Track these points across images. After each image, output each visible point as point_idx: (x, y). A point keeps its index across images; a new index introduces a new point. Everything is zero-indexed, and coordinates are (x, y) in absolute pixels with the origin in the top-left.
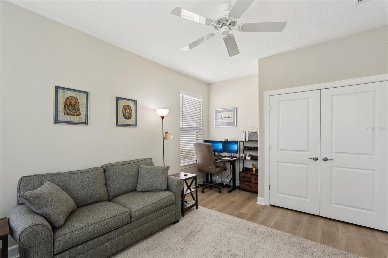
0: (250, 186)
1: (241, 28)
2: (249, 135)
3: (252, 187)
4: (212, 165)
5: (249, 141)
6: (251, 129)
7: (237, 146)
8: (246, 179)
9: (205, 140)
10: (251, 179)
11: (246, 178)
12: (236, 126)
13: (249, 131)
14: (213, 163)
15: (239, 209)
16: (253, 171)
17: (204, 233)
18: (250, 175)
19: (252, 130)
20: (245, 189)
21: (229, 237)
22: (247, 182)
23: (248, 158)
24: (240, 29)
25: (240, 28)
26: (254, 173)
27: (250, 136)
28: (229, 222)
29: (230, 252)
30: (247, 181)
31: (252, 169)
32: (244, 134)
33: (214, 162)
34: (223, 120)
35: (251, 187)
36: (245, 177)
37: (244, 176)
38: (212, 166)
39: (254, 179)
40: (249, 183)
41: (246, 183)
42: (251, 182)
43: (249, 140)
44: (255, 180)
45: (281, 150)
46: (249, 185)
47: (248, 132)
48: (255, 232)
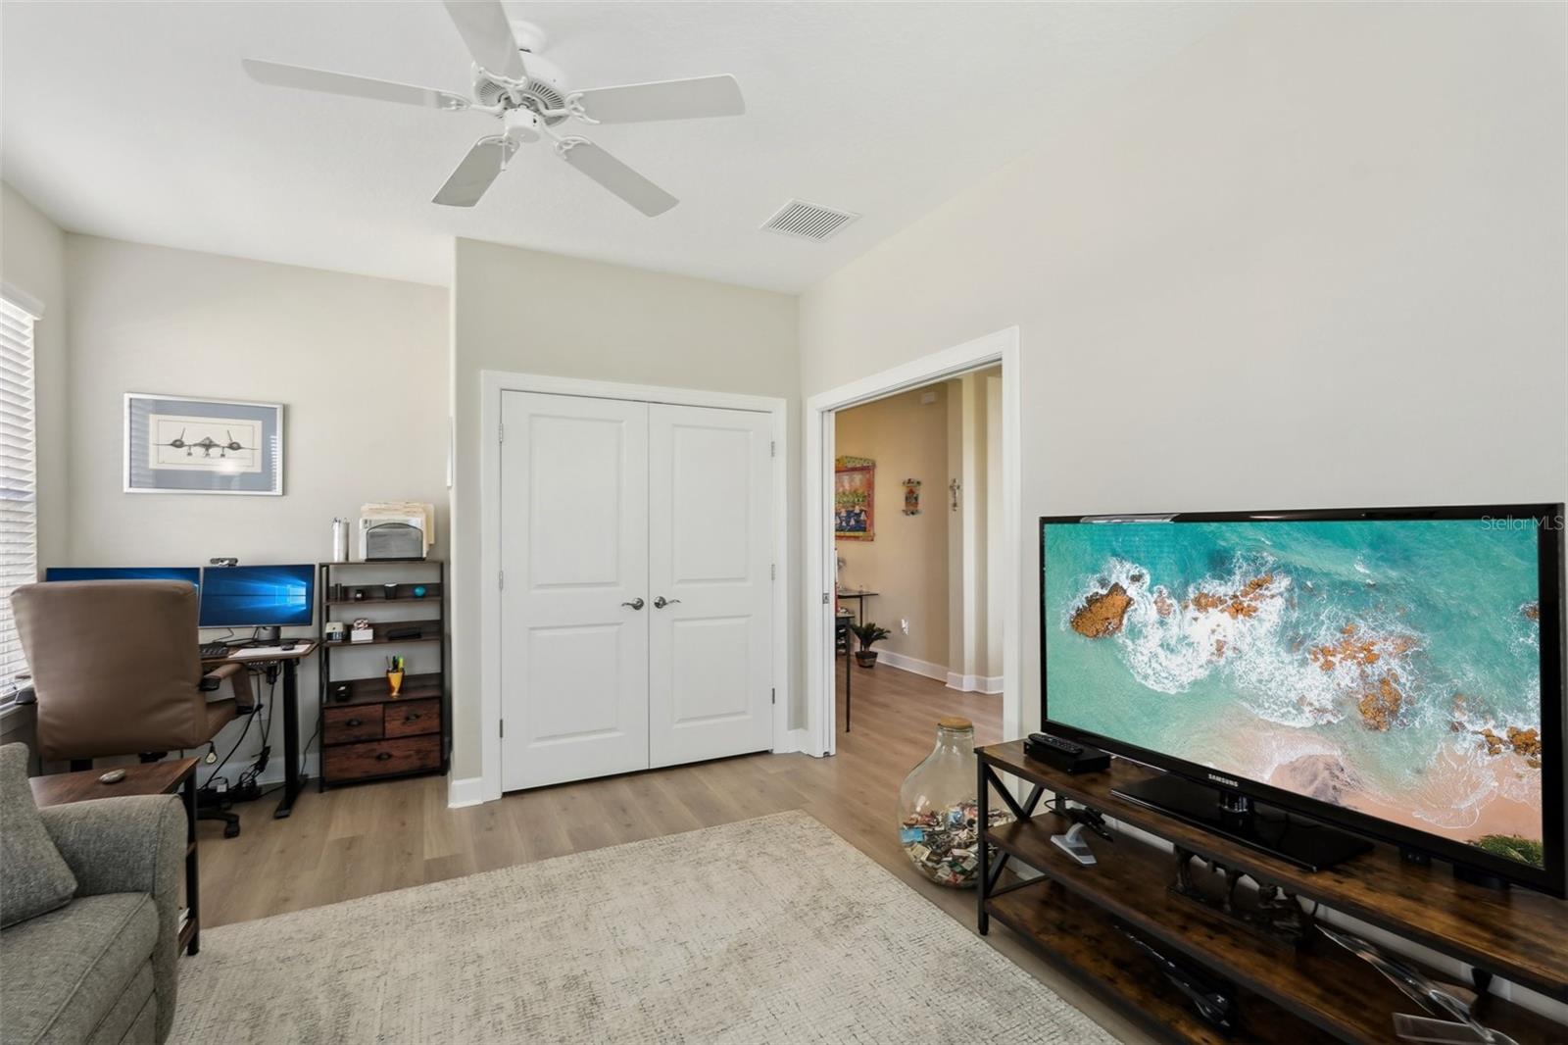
0: (379, 758)
1: (569, 147)
2: (371, 536)
3: (390, 756)
4: (186, 700)
5: (368, 560)
6: (378, 511)
7: (303, 591)
8: (357, 732)
9: (51, 566)
10: (386, 724)
11: (360, 724)
12: (279, 490)
13: (368, 518)
14: (198, 688)
15: (410, 854)
16: (391, 689)
17: (380, 1004)
18: (381, 706)
19: (379, 513)
20: (356, 774)
21: (494, 951)
22: (363, 742)
23: (362, 635)
24: (566, 148)
25: (569, 144)
26: (395, 694)
27: (373, 537)
28: (428, 910)
29: (551, 985)
30: (363, 738)
31: (386, 680)
32: (338, 530)
33: (198, 681)
34: (190, 454)
35: (386, 757)
36: (355, 723)
37: (347, 719)
38: (188, 705)
39: (399, 722)
40: (375, 745)
41: (361, 748)
42: (387, 736)
43: (370, 557)
44: (404, 723)
45: (540, 586)
46: (376, 754)
47: (366, 522)
48: (549, 888)
